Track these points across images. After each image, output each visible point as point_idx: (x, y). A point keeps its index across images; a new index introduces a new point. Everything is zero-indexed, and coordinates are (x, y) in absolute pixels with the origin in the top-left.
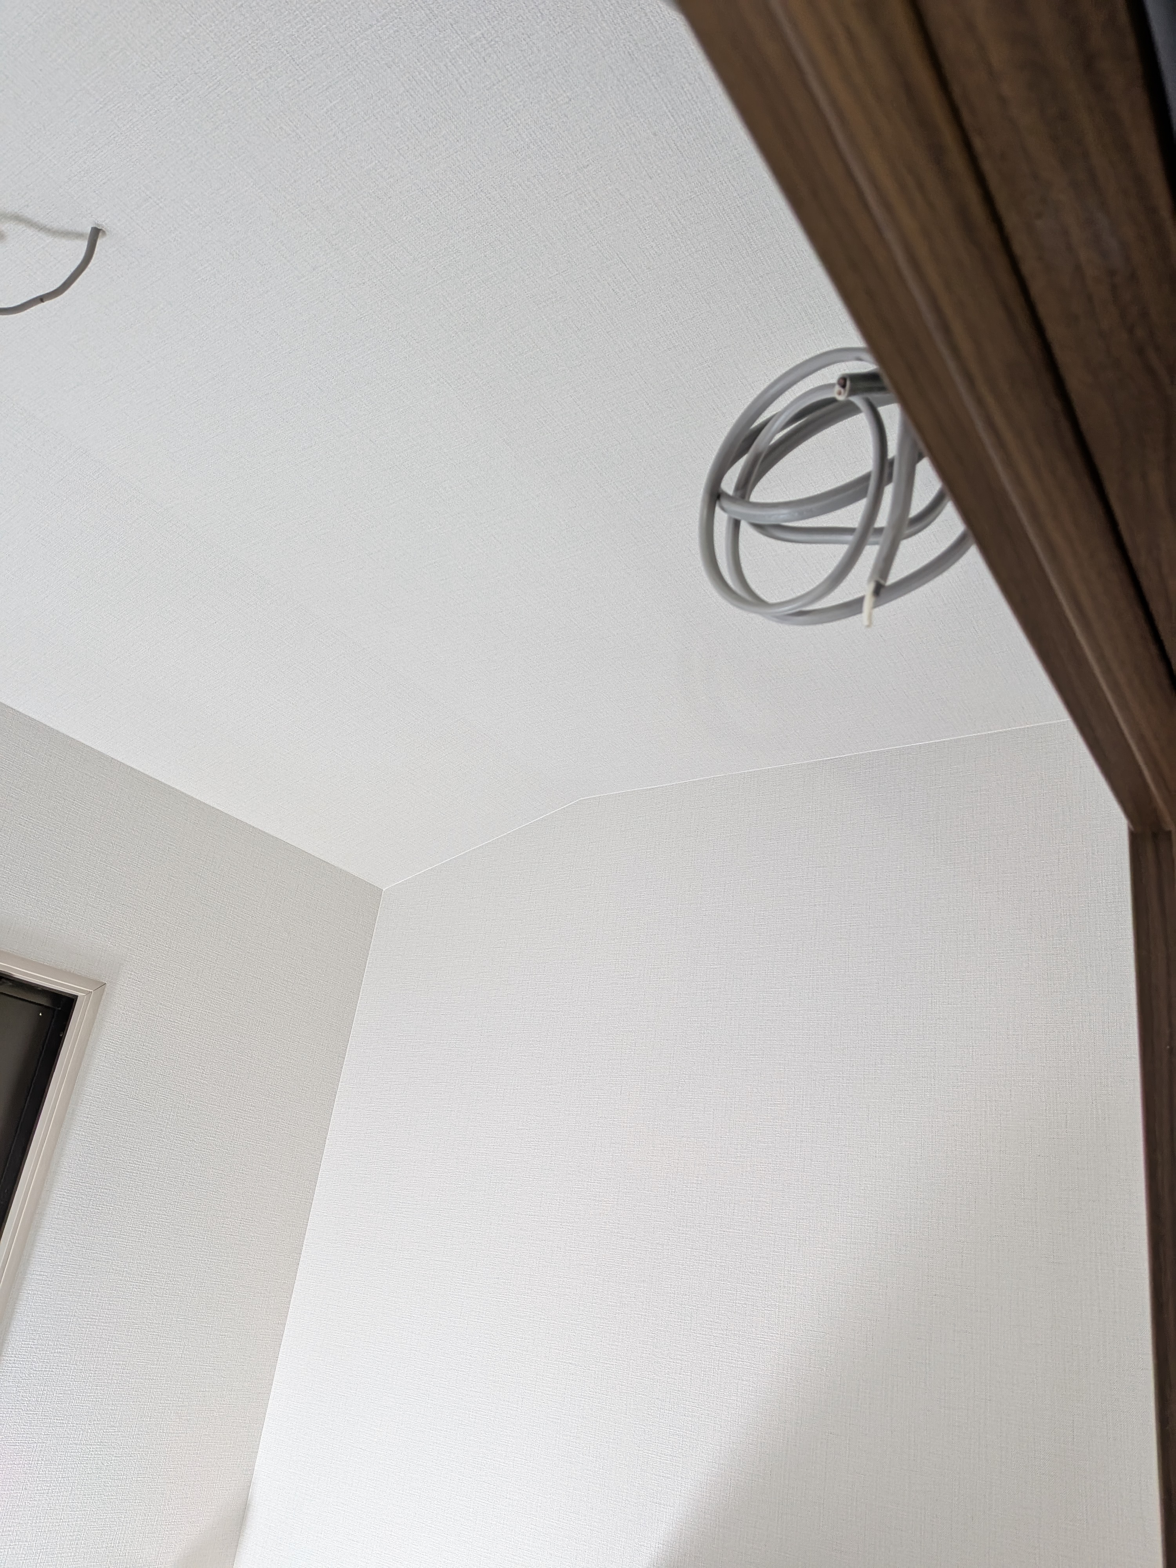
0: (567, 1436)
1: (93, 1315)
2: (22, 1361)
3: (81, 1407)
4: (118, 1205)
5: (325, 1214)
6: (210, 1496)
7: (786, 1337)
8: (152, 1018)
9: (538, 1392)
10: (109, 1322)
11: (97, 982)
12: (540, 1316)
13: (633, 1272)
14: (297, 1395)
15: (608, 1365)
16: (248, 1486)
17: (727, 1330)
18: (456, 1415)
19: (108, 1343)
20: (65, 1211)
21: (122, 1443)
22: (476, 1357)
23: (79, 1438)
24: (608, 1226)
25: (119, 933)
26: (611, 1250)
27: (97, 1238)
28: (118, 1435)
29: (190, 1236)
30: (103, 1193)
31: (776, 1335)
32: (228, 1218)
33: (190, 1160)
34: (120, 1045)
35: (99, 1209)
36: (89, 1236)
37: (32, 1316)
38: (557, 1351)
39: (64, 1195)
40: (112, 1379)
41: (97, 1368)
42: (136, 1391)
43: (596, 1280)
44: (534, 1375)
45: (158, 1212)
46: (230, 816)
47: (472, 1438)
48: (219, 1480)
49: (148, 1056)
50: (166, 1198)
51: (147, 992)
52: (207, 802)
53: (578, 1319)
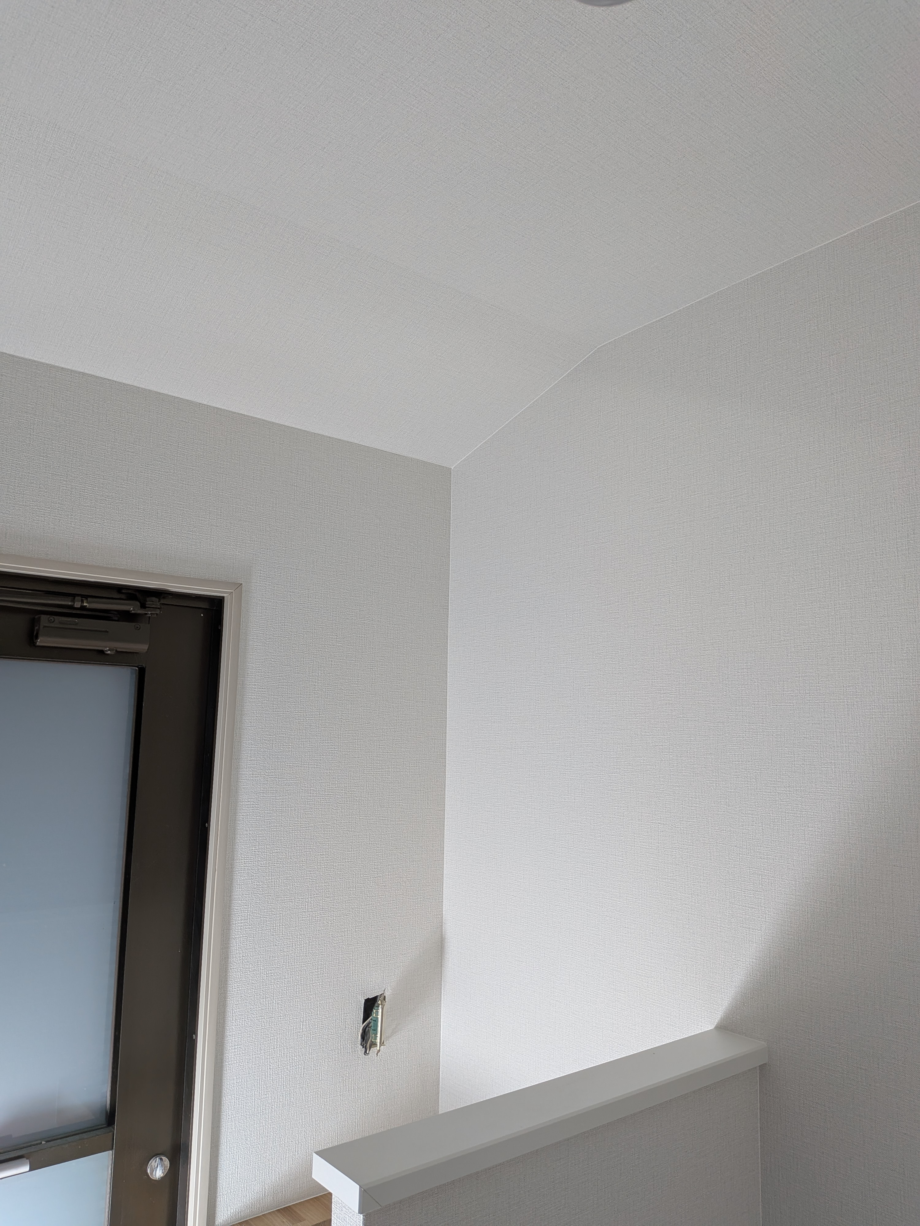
0: (665, 879)
1: (295, 824)
2: (250, 861)
3: (302, 887)
4: (295, 744)
5: (457, 728)
6: (413, 935)
7: (844, 789)
8: (286, 604)
9: (637, 847)
10: (309, 827)
11: (235, 584)
12: (630, 789)
13: (700, 747)
14: (462, 860)
15: (691, 823)
16: (441, 926)
17: (789, 787)
18: (577, 868)
19: (311, 841)
20: (255, 754)
21: (338, 907)
22: (585, 823)
23: (305, 907)
24: (674, 713)
25: (243, 543)
26: (680, 732)
27: (285, 770)
28: (334, 902)
29: (355, 758)
30: (281, 737)
31: (835, 788)
32: (382, 741)
33: (342, 703)
34: (266, 628)
35: (281, 749)
36: (278, 769)
37: (250, 830)
38: (647, 814)
39: (252, 743)
40: (320, 865)
41: (307, 859)
42: (340, 871)
43: (671, 756)
44: (632, 834)
45: (326, 744)
46: (308, 432)
47: (592, 884)
48: (418, 924)
49: (290, 633)
50: (331, 734)
51: (277, 584)
52: (286, 424)
53: (660, 788)
